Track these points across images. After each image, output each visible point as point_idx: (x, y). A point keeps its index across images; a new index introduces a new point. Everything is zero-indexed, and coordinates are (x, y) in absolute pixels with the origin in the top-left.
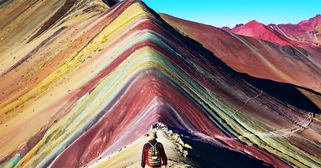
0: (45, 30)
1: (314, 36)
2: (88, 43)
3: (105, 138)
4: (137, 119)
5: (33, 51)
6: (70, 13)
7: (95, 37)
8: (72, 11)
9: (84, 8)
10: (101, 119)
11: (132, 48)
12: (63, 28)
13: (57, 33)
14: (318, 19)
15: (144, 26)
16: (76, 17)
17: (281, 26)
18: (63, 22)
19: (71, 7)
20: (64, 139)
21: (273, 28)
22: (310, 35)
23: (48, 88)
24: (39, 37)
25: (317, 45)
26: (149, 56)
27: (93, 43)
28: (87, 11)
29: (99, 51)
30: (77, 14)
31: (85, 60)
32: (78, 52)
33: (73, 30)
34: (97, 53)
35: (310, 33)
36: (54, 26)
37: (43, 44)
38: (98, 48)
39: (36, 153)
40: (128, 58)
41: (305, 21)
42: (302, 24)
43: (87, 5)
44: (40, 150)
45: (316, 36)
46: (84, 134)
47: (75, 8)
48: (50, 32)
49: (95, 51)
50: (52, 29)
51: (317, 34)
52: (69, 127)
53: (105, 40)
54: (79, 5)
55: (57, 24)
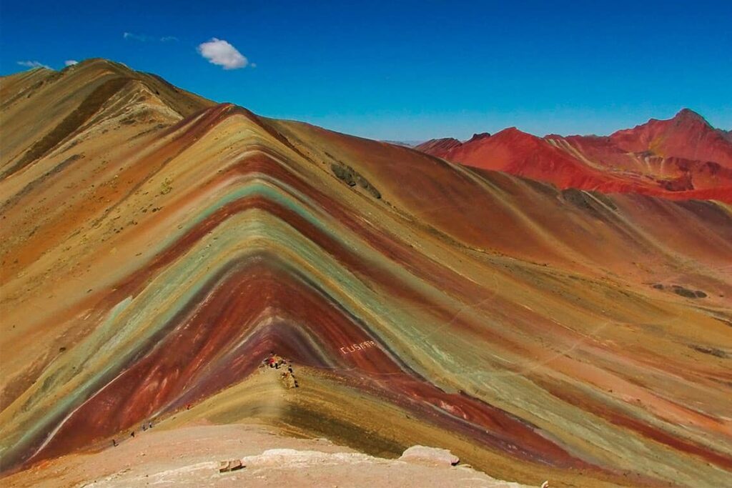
0: (34, 160)
1: (645, 162)
2: (131, 193)
3: (165, 381)
4: (231, 346)
5: (8, 202)
6: (90, 125)
7: (144, 181)
8: (94, 122)
9: (123, 116)
10: (156, 347)
11: (224, 209)
12: (74, 158)
13: (61, 166)
14: (653, 127)
15: (251, 164)
16: (103, 133)
17: (573, 140)
18: (74, 144)
19: (93, 113)
20: (83, 383)
21: (555, 144)
22: (637, 160)
23: (42, 281)
24: (20, 174)
25: (652, 179)
26: (260, 227)
27: (141, 193)
28: (128, 122)
29: (155, 210)
30: (106, 128)
31: (122, 229)
32: (108, 211)
33: (97, 162)
34: (150, 215)
35: (636, 154)
36: (54, 152)
37: (30, 188)
38: (151, 205)
39: (24, 408)
40: (214, 231)
41: (626, 131)
42: (619, 137)
43: (128, 110)
44: (32, 404)
45: (650, 161)
46: (122, 373)
47: (102, 115)
48: (45, 164)
49: (145, 211)
50: (51, 158)
51: (651, 157)
52: (91, 361)
53: (168, 187)
54: (112, 110)
55: (60, 148)
